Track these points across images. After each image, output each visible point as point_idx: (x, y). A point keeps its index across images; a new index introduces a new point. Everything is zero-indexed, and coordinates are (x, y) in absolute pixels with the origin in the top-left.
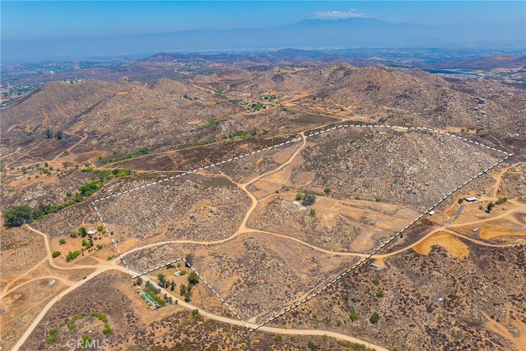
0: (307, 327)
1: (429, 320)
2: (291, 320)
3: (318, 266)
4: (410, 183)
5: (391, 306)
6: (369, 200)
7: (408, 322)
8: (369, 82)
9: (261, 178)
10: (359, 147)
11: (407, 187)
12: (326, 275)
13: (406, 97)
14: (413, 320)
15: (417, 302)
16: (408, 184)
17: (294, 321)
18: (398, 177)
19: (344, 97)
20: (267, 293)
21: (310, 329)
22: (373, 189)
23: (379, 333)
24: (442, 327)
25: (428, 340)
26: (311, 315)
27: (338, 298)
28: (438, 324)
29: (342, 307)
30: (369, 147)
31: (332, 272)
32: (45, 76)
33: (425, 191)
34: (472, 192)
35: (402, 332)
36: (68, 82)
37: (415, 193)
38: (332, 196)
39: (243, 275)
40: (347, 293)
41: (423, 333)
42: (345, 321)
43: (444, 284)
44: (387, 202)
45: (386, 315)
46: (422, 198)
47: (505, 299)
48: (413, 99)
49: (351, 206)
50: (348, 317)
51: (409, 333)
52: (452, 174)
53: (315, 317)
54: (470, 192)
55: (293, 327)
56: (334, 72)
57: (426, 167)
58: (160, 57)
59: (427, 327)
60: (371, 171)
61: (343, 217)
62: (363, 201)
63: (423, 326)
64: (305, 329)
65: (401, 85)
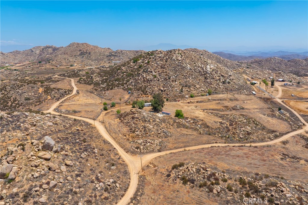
4: (219, 76)
6: (202, 96)
9: (62, 103)
10: (148, 62)
11: (220, 80)
16: (218, 78)
18: (204, 74)
22: (198, 86)
30: (157, 61)
37: (229, 83)
38: (167, 100)
44: (216, 93)
49: (197, 102)
60: (177, 75)
61: (210, 111)
62: (199, 97)
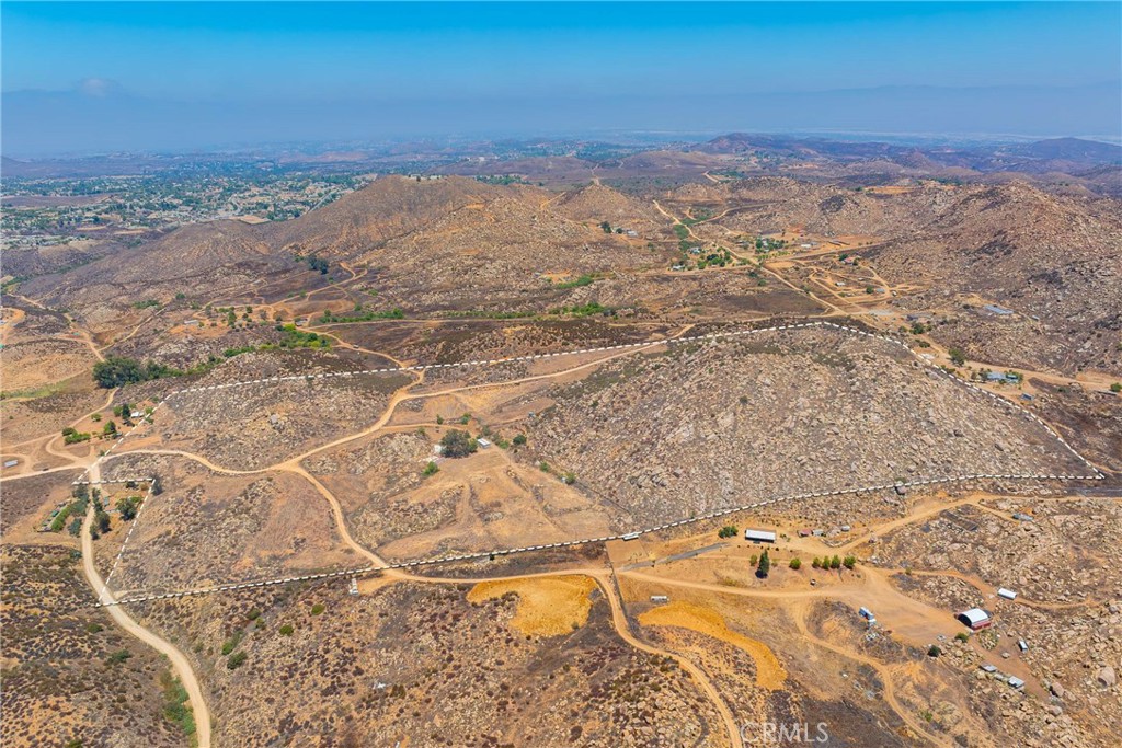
0: (163, 634)
1: (307, 706)
2: (157, 616)
3: (292, 554)
4: (650, 461)
5: (284, 655)
6: (559, 478)
7: (271, 692)
8: (1000, 233)
9: (459, 392)
12: (280, 572)
13: (1052, 279)
14: (286, 693)
15: (328, 669)
16: (646, 463)
17: (160, 618)
19: (910, 260)
20: (170, 563)
21: (164, 639)
23: (224, 688)
24: (311, 727)
25: (266, 735)
26: (187, 619)
27: (240, 610)
28: (309, 719)
29: (228, 626)
31: (297, 570)
32: (467, 166)
33: (663, 486)
34: (793, 522)
35: (246, 701)
36: (414, 178)
37: (639, 487)
38: (516, 452)
39: (184, 527)
40: (266, 611)
41: (271, 720)
42: (211, 650)
43: (422, 663)
44: (583, 489)
45: (258, 665)
46: (645, 500)
47: (468, 737)
48: (1065, 287)
49: (516, 478)
50: (221, 644)
51: (251, 709)
52: (774, 466)
53: (189, 624)
54: (783, 521)
55: (149, 627)
56: (965, 202)
57: (712, 436)
58: (725, 143)
59: (292, 715)
63: (286, 711)
64: (159, 636)
65: (1077, 249)
